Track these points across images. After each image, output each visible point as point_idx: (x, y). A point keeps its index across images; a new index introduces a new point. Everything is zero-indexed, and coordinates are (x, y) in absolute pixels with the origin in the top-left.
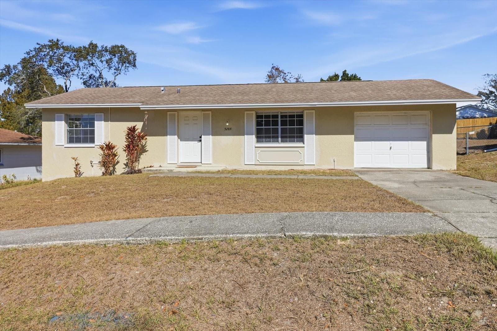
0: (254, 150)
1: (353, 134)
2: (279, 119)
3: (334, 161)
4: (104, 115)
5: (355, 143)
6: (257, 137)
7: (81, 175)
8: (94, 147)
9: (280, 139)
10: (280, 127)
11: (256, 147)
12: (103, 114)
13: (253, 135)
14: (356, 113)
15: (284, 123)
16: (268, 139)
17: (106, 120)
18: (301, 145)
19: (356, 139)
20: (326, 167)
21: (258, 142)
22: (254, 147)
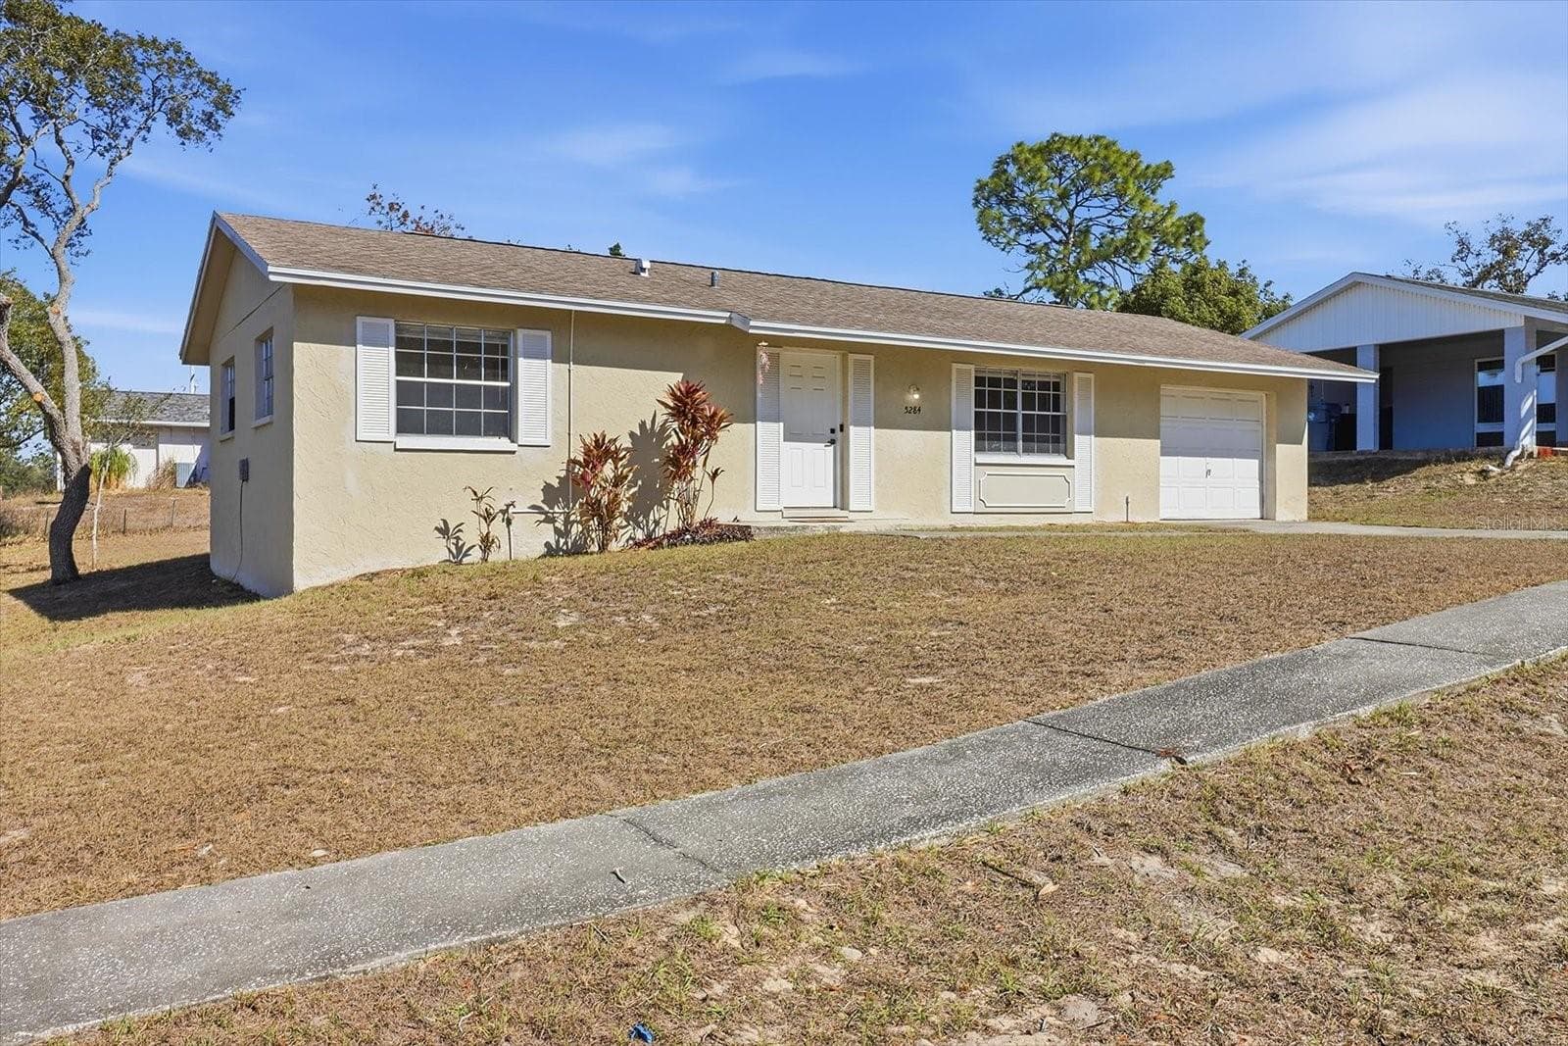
0: (973, 472)
1: (1157, 436)
2: (1020, 392)
3: (1127, 503)
4: (552, 336)
5: (1162, 458)
6: (979, 438)
7: (466, 555)
8: (514, 452)
9: (1020, 443)
10: (1020, 412)
11: (976, 464)
12: (548, 335)
13: (970, 430)
14: (1166, 389)
15: (1028, 403)
16: (995, 445)
17: (559, 357)
18: (1062, 460)
19: (1165, 452)
20: (1115, 517)
21: (978, 449)
22: (973, 464)
